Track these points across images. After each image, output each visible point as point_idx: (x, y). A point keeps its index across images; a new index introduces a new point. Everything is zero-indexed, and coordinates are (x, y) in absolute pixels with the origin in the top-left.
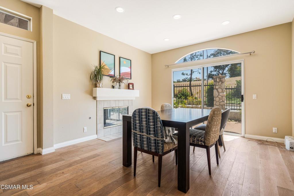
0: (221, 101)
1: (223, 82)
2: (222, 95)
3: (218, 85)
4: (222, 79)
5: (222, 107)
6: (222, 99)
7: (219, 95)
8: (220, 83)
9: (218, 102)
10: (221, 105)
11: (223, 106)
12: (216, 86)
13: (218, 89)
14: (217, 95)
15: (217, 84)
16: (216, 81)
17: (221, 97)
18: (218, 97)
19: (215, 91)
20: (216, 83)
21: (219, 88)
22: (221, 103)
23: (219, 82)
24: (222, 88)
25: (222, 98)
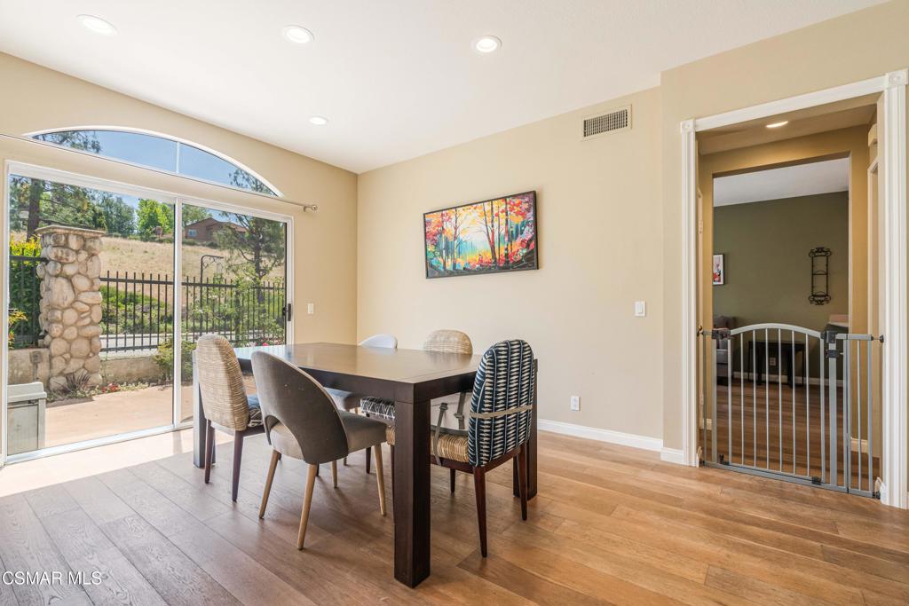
0: (87, 321)
1: (93, 255)
2: (90, 301)
3: (72, 263)
4: (89, 244)
5: (91, 343)
6: (90, 316)
7: (76, 300)
8: (83, 255)
9: (74, 329)
10: (86, 338)
11: (95, 340)
12: (63, 264)
13: (72, 276)
14: (71, 298)
15: (71, 259)
16: (66, 246)
17: (87, 308)
18: (73, 308)
19: (62, 285)
20: (68, 255)
21: (79, 273)
22: (88, 329)
23: (77, 252)
24: (89, 273)
25: (91, 311)
